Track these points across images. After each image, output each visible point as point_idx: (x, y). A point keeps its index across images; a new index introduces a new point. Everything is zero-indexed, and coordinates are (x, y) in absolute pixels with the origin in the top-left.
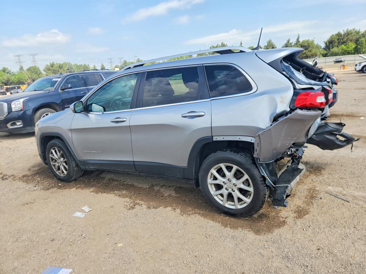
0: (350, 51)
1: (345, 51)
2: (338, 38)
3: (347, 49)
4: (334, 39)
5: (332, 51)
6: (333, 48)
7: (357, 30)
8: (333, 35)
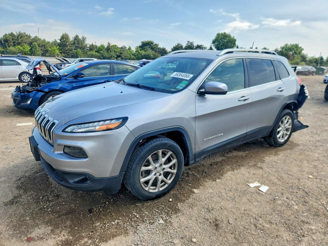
0: (26, 52)
1: (22, 51)
2: (12, 38)
3: (24, 50)
4: (9, 39)
5: (10, 50)
6: (9, 47)
7: (27, 34)
8: (6, 35)
